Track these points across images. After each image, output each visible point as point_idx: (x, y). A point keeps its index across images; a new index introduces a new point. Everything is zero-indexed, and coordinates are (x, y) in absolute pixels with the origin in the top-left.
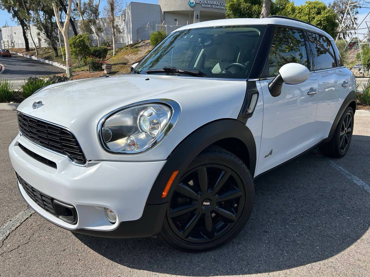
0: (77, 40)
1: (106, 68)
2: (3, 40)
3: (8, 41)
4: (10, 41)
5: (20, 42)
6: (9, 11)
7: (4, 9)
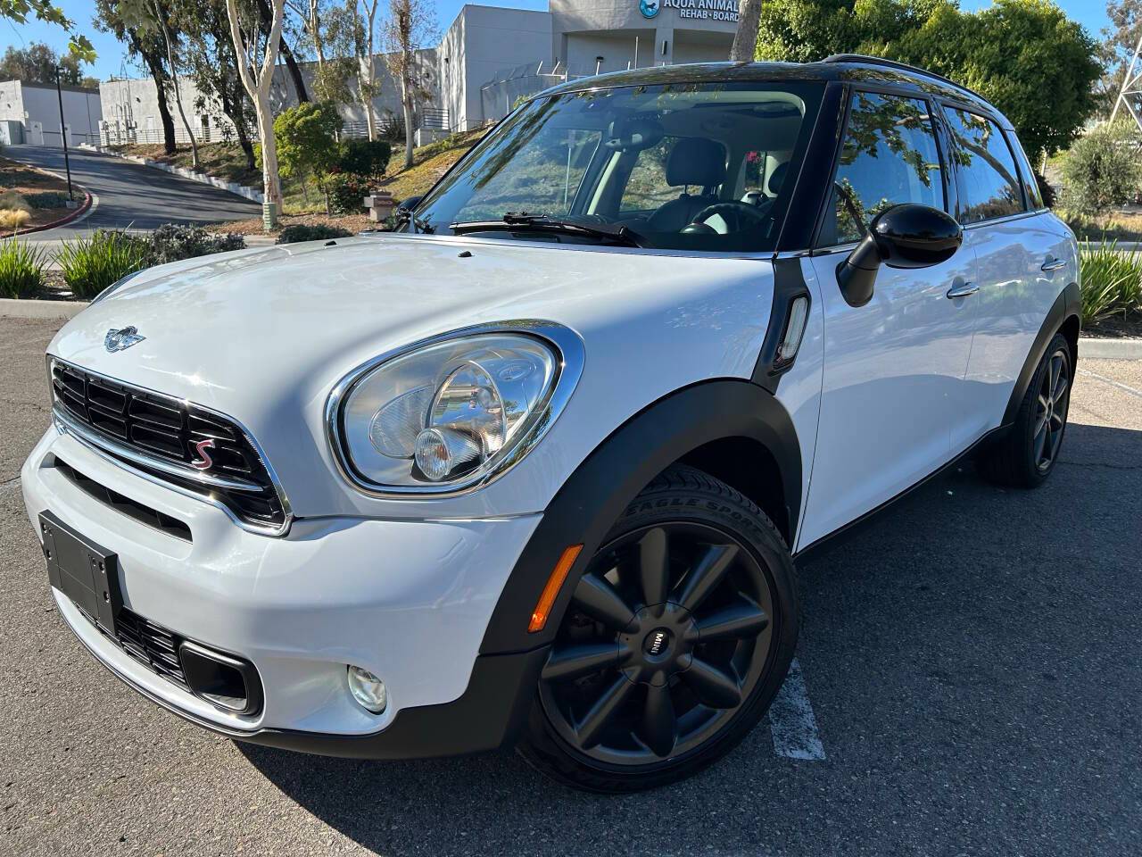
0: (299, 121)
1: (376, 205)
2: (104, 119)
3: (118, 122)
4: (122, 122)
5: (150, 127)
6: (120, 35)
7: (105, 30)
